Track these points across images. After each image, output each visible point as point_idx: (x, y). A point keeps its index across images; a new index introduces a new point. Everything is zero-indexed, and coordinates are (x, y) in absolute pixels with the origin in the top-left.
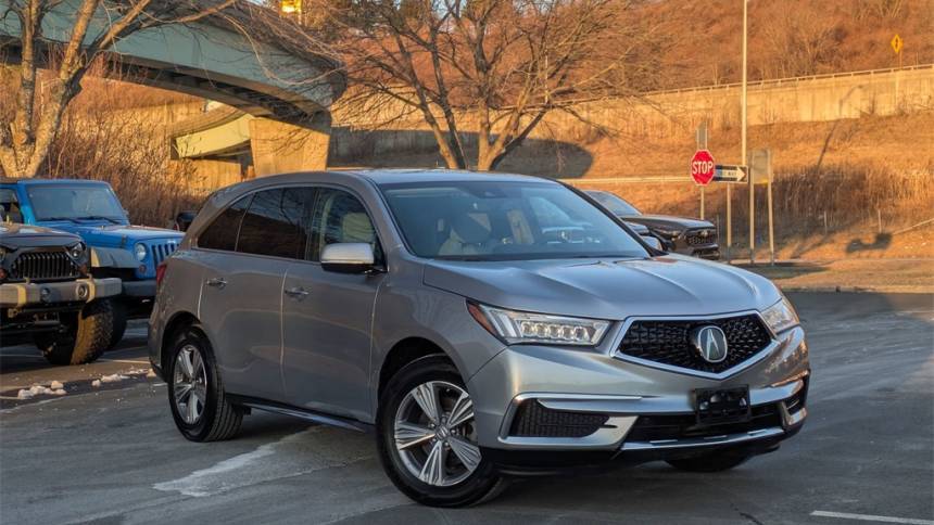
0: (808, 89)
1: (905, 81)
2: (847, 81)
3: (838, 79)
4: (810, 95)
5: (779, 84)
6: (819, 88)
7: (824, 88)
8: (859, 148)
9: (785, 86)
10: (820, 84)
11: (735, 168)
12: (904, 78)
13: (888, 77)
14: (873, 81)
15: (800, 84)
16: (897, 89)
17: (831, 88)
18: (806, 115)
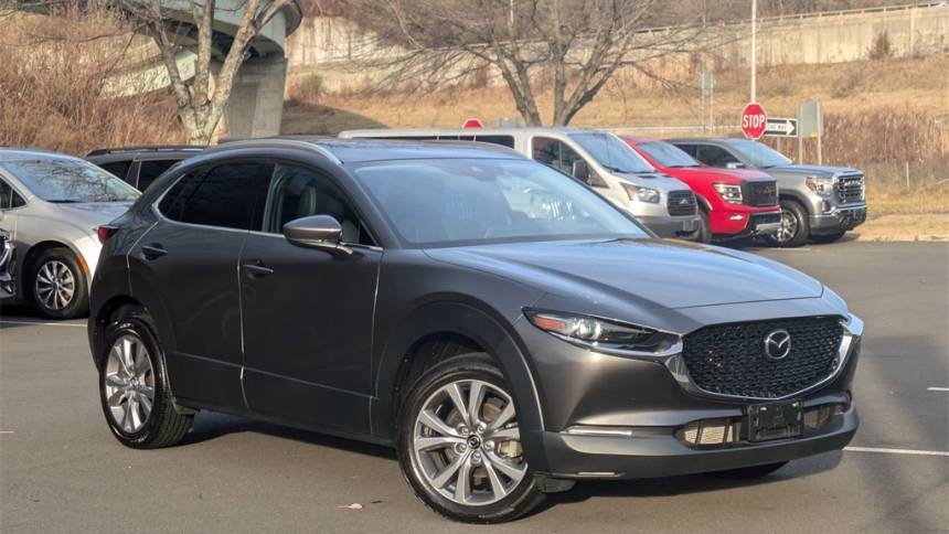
0: (814, 28)
1: (922, 19)
2: (856, 19)
3: (847, 16)
4: (816, 35)
5: (781, 22)
6: (825, 27)
7: (832, 26)
8: (871, 94)
9: (788, 24)
10: (826, 21)
11: (784, 122)
12: (920, 16)
13: (902, 15)
14: (885, 19)
15: (805, 22)
16: (912, 28)
17: (839, 26)
18: (810, 57)
